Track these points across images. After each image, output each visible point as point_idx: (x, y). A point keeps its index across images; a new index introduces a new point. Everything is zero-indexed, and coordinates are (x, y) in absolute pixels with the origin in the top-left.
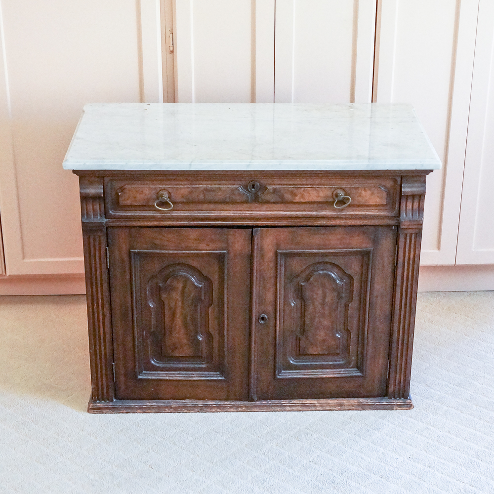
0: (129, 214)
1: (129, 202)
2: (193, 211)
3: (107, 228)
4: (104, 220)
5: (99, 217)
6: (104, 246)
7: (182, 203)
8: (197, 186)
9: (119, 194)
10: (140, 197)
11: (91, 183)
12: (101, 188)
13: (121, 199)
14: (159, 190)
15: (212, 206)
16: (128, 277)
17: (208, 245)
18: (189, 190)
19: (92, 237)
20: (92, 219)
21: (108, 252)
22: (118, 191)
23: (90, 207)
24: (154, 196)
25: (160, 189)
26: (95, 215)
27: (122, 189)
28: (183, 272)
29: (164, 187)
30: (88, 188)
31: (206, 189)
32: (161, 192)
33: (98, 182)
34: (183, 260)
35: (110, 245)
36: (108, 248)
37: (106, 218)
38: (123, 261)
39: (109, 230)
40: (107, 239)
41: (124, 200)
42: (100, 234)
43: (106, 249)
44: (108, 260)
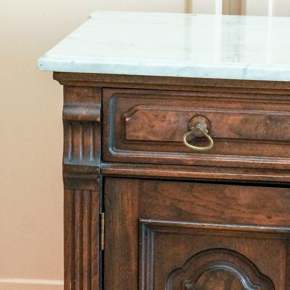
0: (142, 155)
1: (141, 135)
2: (247, 155)
3: (104, 179)
4: (100, 165)
5: (91, 159)
6: (96, 210)
7: (229, 140)
8: (256, 112)
9: (127, 120)
10: (159, 126)
11: (82, 98)
12: (97, 108)
13: (129, 129)
14: (191, 115)
15: (278, 149)
16: (134, 268)
17: (269, 218)
18: (242, 117)
19: (78, 193)
20: (81, 161)
21: (103, 220)
22: (125, 115)
23: (79, 139)
24: (184, 126)
25: (194, 114)
26: (85, 154)
27: (132, 112)
28: (225, 265)
29: (201, 110)
30: (76, 107)
31: (270, 118)
32: (196, 120)
33: (94, 97)
34: (226, 243)
35: (106, 210)
36: (103, 214)
37: (103, 160)
38: (127, 237)
39: (107, 181)
40: (103, 199)
41: (134, 131)
42: (92, 187)
43: (100, 215)
44: (103, 235)
